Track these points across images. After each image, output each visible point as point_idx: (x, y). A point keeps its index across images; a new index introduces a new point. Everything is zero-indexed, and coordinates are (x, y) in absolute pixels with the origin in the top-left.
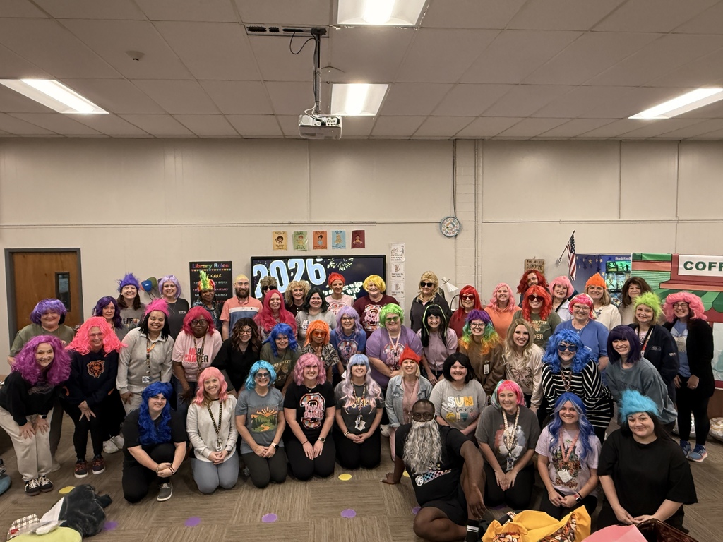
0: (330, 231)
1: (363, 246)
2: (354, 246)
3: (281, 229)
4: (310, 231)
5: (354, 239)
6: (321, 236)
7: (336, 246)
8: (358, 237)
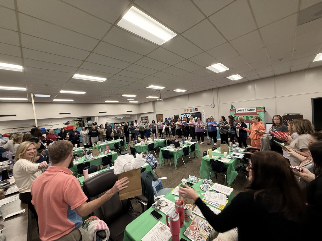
0: (192, 108)
1: (197, 111)
2: (196, 111)
3: (185, 109)
4: (189, 109)
5: (196, 110)
6: (191, 109)
7: (193, 111)
8: (196, 109)
